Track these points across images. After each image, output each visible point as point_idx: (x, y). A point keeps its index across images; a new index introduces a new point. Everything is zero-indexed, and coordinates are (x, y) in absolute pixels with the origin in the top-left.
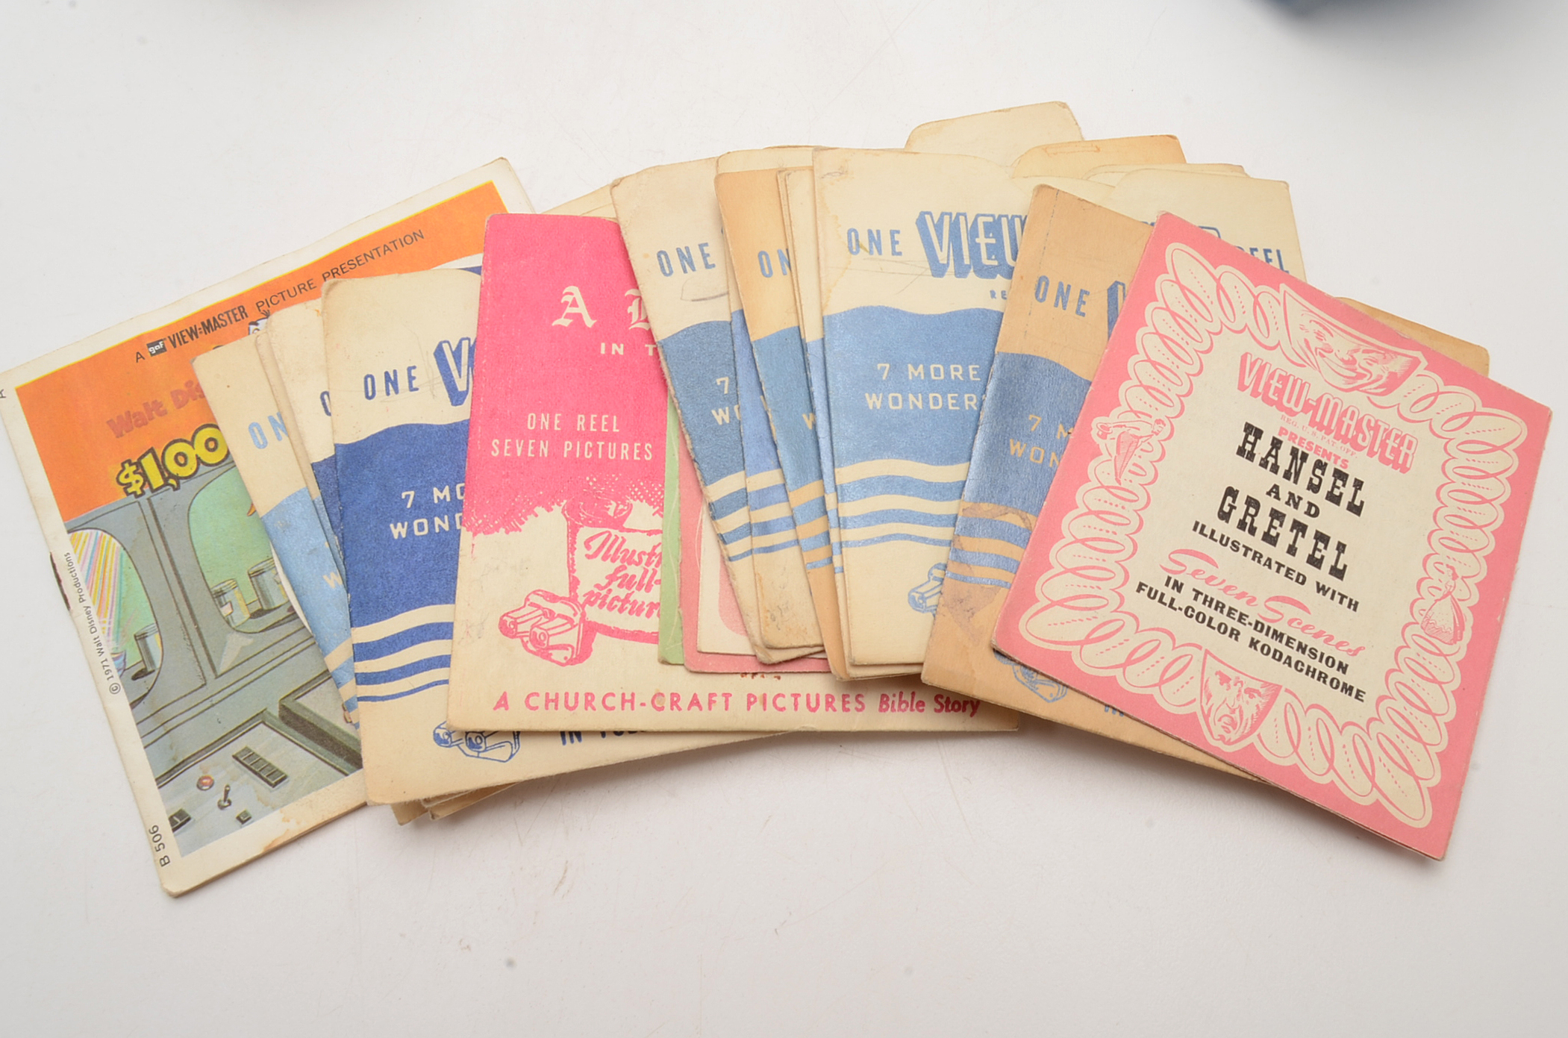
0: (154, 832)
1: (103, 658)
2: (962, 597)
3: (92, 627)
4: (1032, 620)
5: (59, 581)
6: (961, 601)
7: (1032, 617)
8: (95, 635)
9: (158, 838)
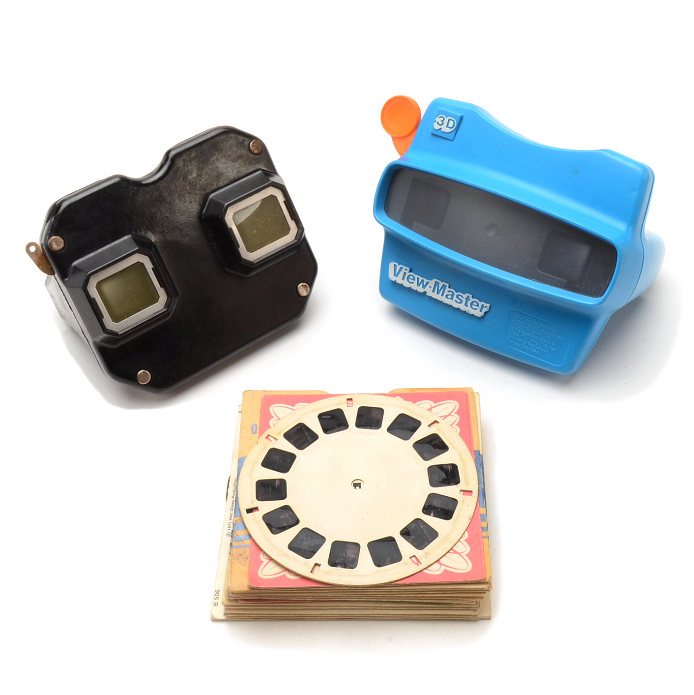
0: (217, 592)
1: (230, 521)
2: (241, 554)
3: (232, 509)
4: (264, 570)
5: (228, 487)
6: (241, 555)
7: (263, 569)
8: (231, 512)
9: (217, 595)
